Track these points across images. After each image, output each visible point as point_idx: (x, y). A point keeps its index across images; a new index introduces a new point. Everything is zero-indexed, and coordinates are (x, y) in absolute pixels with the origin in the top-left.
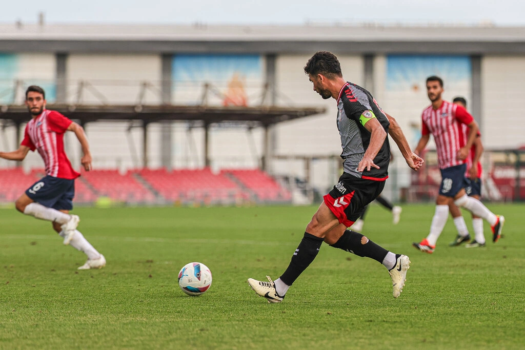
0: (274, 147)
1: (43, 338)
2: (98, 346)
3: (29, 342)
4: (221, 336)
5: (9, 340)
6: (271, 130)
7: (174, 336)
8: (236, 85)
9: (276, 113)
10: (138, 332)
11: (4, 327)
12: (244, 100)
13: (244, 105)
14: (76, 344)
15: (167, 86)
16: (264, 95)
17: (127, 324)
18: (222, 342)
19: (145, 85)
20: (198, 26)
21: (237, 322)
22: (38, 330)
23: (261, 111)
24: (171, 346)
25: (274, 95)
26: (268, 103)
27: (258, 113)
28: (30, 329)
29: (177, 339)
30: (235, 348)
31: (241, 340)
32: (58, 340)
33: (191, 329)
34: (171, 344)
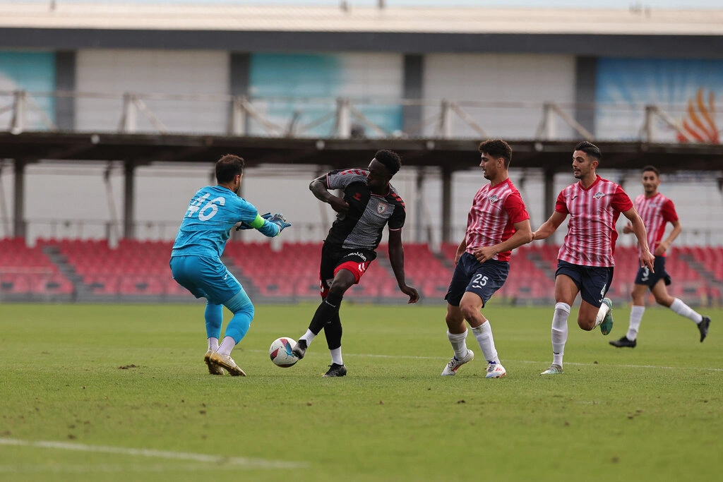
19: (548, 107)
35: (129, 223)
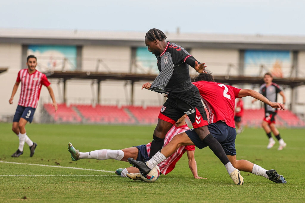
0: (296, 99)
1: (180, 194)
2: (209, 198)
3: (174, 196)
4: (271, 195)
5: (164, 194)
6: (295, 90)
7: (247, 195)
8: (277, 66)
9: (298, 81)
10: (229, 192)
11: (161, 188)
12: (281, 74)
13: (281, 77)
14: (198, 198)
15: (241, 66)
16: (291, 72)
17: (223, 188)
18: (272, 198)
19: (230, 65)
20: (258, 36)
21: (280, 189)
22: (178, 189)
23: (290, 80)
24: (246, 200)
25: (297, 72)
26: (294, 76)
27: (288, 81)
28: (174, 189)
29: (249, 196)
30: (279, 202)
31: (282, 198)
32: (188, 195)
33: (256, 191)
34: (246, 199)
35: (99, 100)
